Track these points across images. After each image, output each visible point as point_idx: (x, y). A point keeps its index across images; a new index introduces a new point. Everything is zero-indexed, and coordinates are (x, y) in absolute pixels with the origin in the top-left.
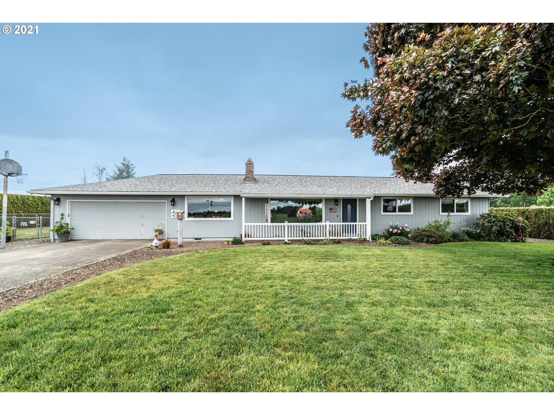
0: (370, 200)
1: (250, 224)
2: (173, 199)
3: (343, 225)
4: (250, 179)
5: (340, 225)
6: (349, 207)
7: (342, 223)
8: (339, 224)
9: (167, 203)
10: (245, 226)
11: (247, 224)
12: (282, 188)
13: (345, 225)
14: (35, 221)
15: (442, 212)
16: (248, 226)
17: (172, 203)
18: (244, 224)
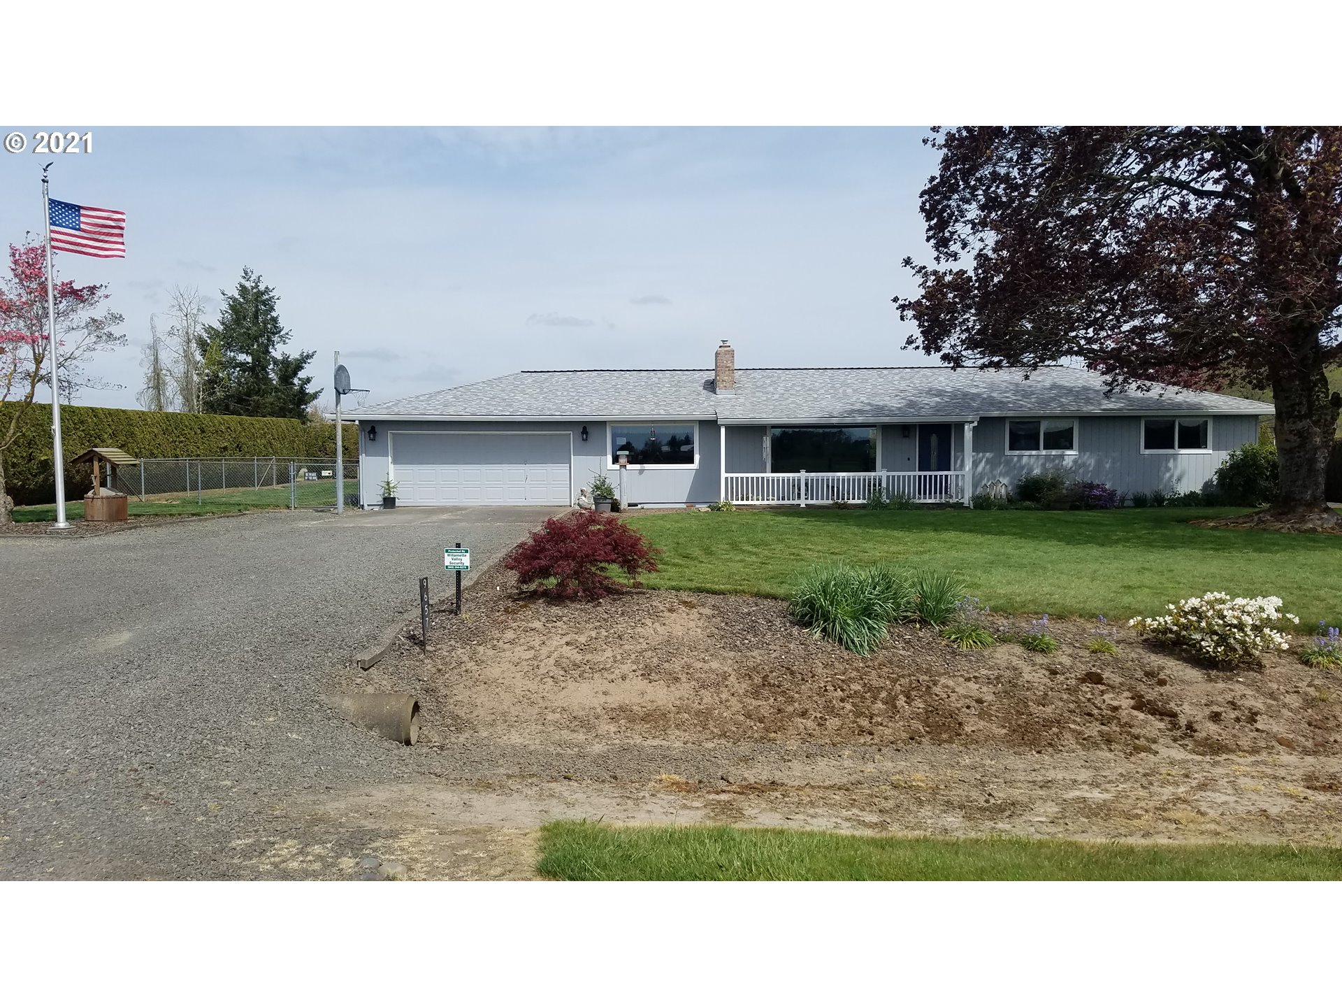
0: (972, 425)
1: (735, 475)
2: (585, 428)
3: (920, 477)
4: (728, 385)
5: (915, 476)
6: (934, 440)
7: (918, 473)
8: (912, 473)
9: (572, 436)
10: (727, 478)
11: (730, 475)
12: (793, 402)
13: (925, 476)
14: (331, 472)
15: (1147, 447)
16: (732, 478)
17: (585, 436)
18: (724, 475)
